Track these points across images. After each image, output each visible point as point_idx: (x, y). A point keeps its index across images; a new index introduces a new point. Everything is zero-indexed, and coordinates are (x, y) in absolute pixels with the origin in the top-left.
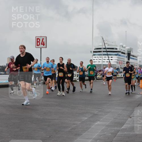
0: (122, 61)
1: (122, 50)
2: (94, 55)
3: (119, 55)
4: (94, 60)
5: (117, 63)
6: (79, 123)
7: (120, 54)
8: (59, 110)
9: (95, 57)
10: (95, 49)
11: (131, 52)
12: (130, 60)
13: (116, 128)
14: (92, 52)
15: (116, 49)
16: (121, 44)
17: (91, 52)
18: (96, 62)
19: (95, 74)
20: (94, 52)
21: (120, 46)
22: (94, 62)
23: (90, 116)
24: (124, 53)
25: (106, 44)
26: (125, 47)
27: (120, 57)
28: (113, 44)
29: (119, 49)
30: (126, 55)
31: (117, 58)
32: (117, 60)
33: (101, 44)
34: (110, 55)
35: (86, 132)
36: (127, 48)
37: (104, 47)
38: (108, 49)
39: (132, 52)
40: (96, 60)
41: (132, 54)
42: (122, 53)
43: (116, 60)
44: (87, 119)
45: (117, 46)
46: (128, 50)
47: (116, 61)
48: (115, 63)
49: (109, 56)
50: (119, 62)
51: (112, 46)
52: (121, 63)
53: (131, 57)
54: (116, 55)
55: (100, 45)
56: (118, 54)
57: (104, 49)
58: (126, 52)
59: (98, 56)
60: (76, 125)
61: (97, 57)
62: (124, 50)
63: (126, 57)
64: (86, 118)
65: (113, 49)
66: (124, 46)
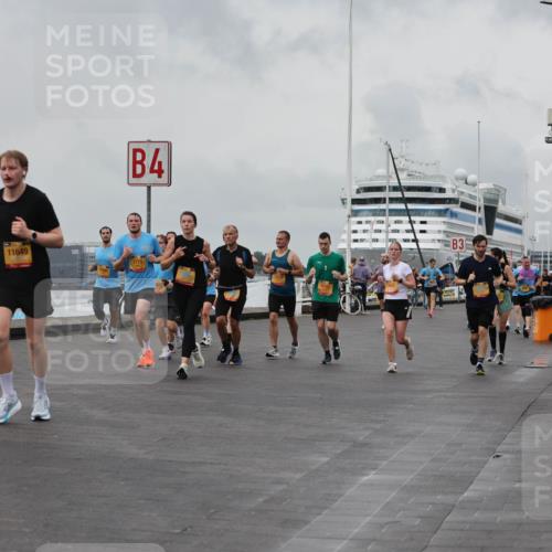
0: (464, 238)
1: (462, 193)
2: (355, 213)
3: (454, 215)
4: (355, 232)
5: (446, 245)
6: (298, 476)
7: (456, 208)
8: (220, 425)
9: (360, 223)
10: (358, 192)
11: (496, 201)
12: (496, 231)
13: (439, 497)
14: (349, 201)
15: (442, 190)
16: (461, 171)
17: (343, 201)
18: (362, 240)
19: (360, 287)
20: (355, 201)
21: (457, 179)
22: (356, 241)
23: (339, 451)
24: (473, 208)
25: (402, 170)
26: (474, 185)
27: (454, 221)
28: (430, 171)
29: (453, 191)
30: (481, 215)
31: (443, 227)
32: (445, 232)
33: (382, 171)
34: (418, 213)
35: (326, 512)
36: (482, 186)
37: (394, 182)
38: (410, 189)
39: (504, 203)
40: (365, 231)
41: (501, 208)
42: (465, 206)
43: (439, 231)
44: (328, 463)
45: (443, 178)
46: (488, 196)
47: (441, 236)
48: (437, 246)
49: (413, 218)
50: (450, 239)
51: (425, 177)
52: (459, 244)
53: (498, 221)
54: (440, 213)
55: (378, 173)
56: (447, 209)
57: (395, 189)
58: (480, 203)
59: (372, 219)
60: (285, 486)
61: (367, 222)
62: (471, 196)
63: (480, 220)
64: (325, 459)
65: (428, 189)
66: (471, 178)
